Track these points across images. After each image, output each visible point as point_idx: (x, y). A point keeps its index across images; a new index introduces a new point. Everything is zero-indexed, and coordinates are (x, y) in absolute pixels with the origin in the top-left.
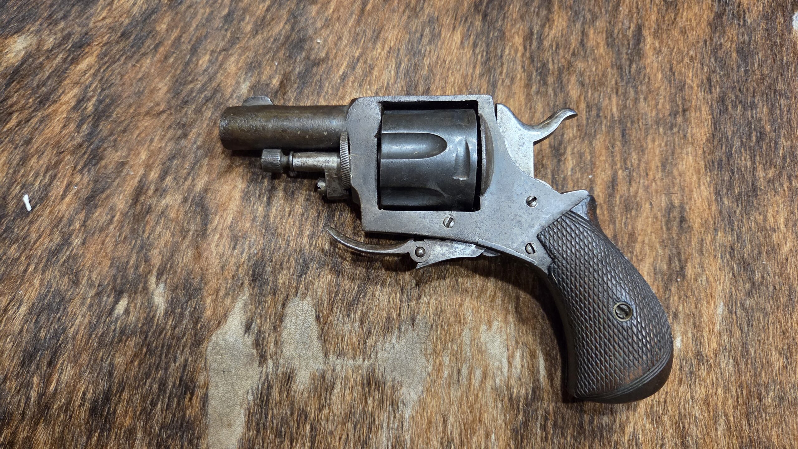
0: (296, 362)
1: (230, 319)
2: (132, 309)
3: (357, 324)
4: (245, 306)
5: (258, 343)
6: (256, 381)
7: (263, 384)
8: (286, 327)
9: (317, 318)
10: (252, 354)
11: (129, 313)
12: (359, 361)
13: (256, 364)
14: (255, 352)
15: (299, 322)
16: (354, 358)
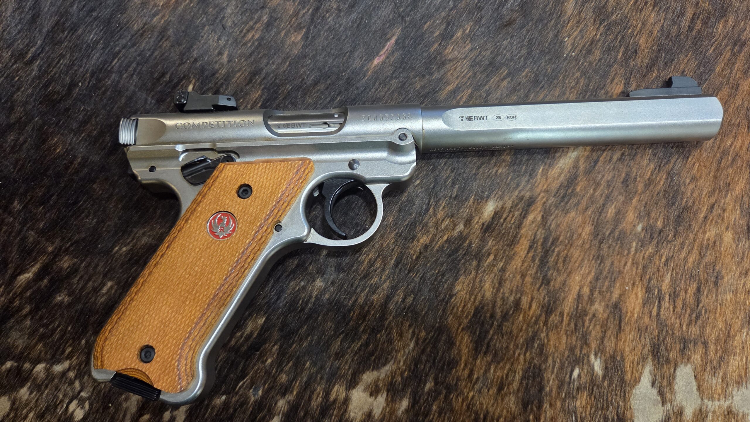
0: (684, 403)
1: (642, 379)
2: (582, 375)
3: (720, 380)
4: (650, 371)
5: (661, 393)
6: (661, 414)
7: (665, 417)
8: (677, 383)
9: (695, 377)
10: (658, 400)
11: (581, 378)
12: (722, 402)
13: (660, 405)
14: (659, 398)
15: (684, 380)
16: (719, 400)
